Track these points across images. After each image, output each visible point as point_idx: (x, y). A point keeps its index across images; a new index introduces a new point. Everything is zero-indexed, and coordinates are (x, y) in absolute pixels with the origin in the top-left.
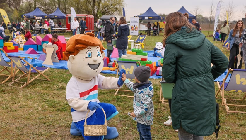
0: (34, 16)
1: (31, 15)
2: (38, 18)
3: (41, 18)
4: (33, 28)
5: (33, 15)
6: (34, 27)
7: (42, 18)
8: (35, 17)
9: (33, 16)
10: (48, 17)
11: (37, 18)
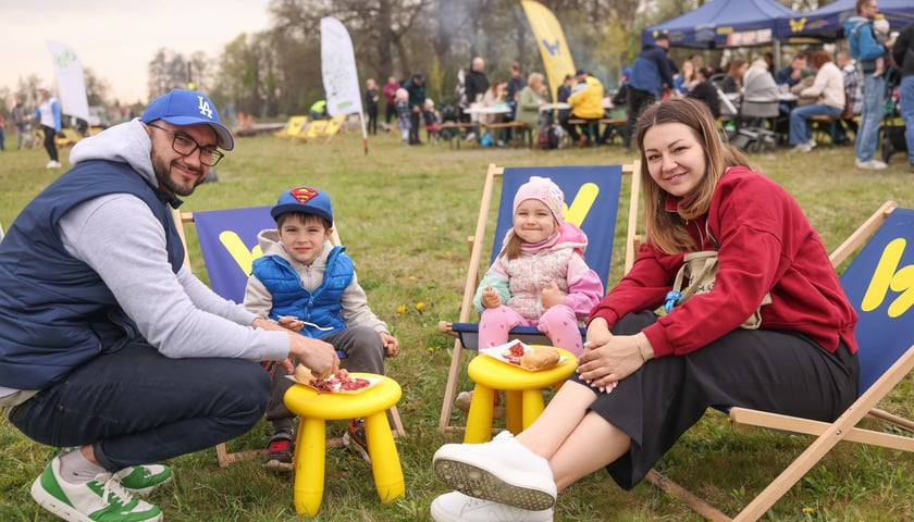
0: (721, 31)
1: (699, 27)
2: (748, 38)
3: (764, 35)
4: (727, 99)
5: (712, 25)
6: (733, 96)
7: (774, 34)
8: (725, 37)
9: (715, 30)
10: (812, 26)
11: (736, 39)
